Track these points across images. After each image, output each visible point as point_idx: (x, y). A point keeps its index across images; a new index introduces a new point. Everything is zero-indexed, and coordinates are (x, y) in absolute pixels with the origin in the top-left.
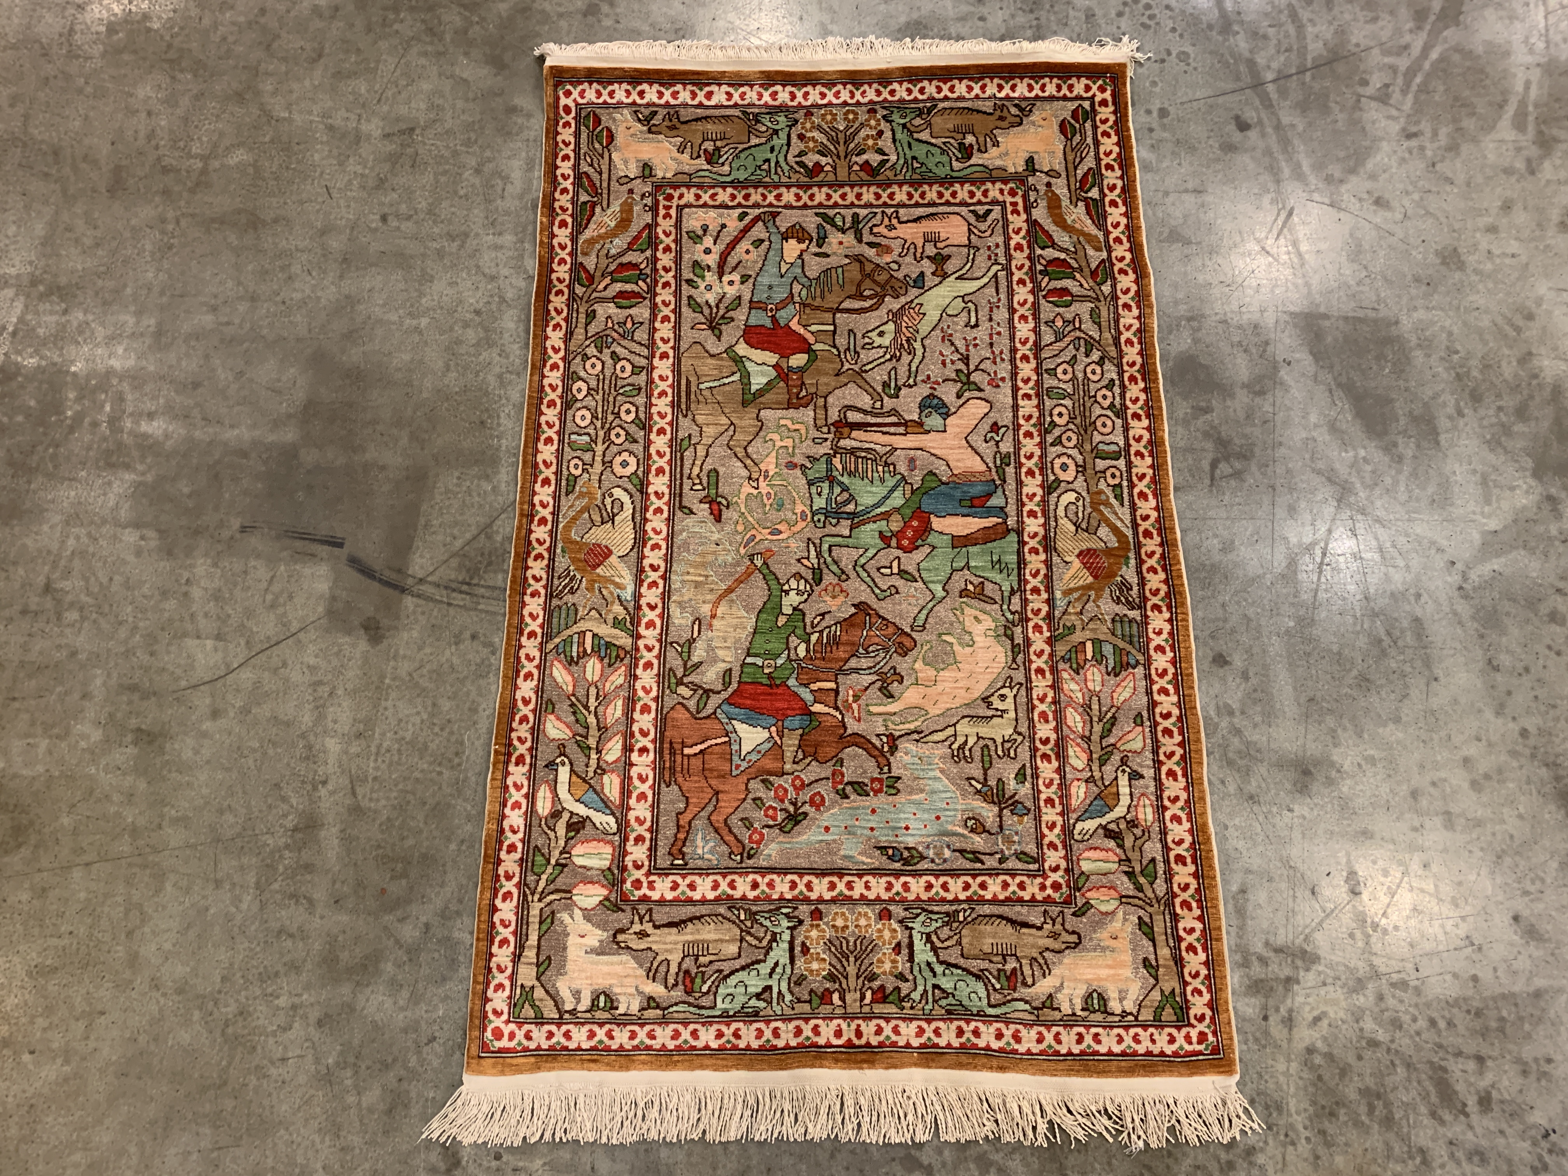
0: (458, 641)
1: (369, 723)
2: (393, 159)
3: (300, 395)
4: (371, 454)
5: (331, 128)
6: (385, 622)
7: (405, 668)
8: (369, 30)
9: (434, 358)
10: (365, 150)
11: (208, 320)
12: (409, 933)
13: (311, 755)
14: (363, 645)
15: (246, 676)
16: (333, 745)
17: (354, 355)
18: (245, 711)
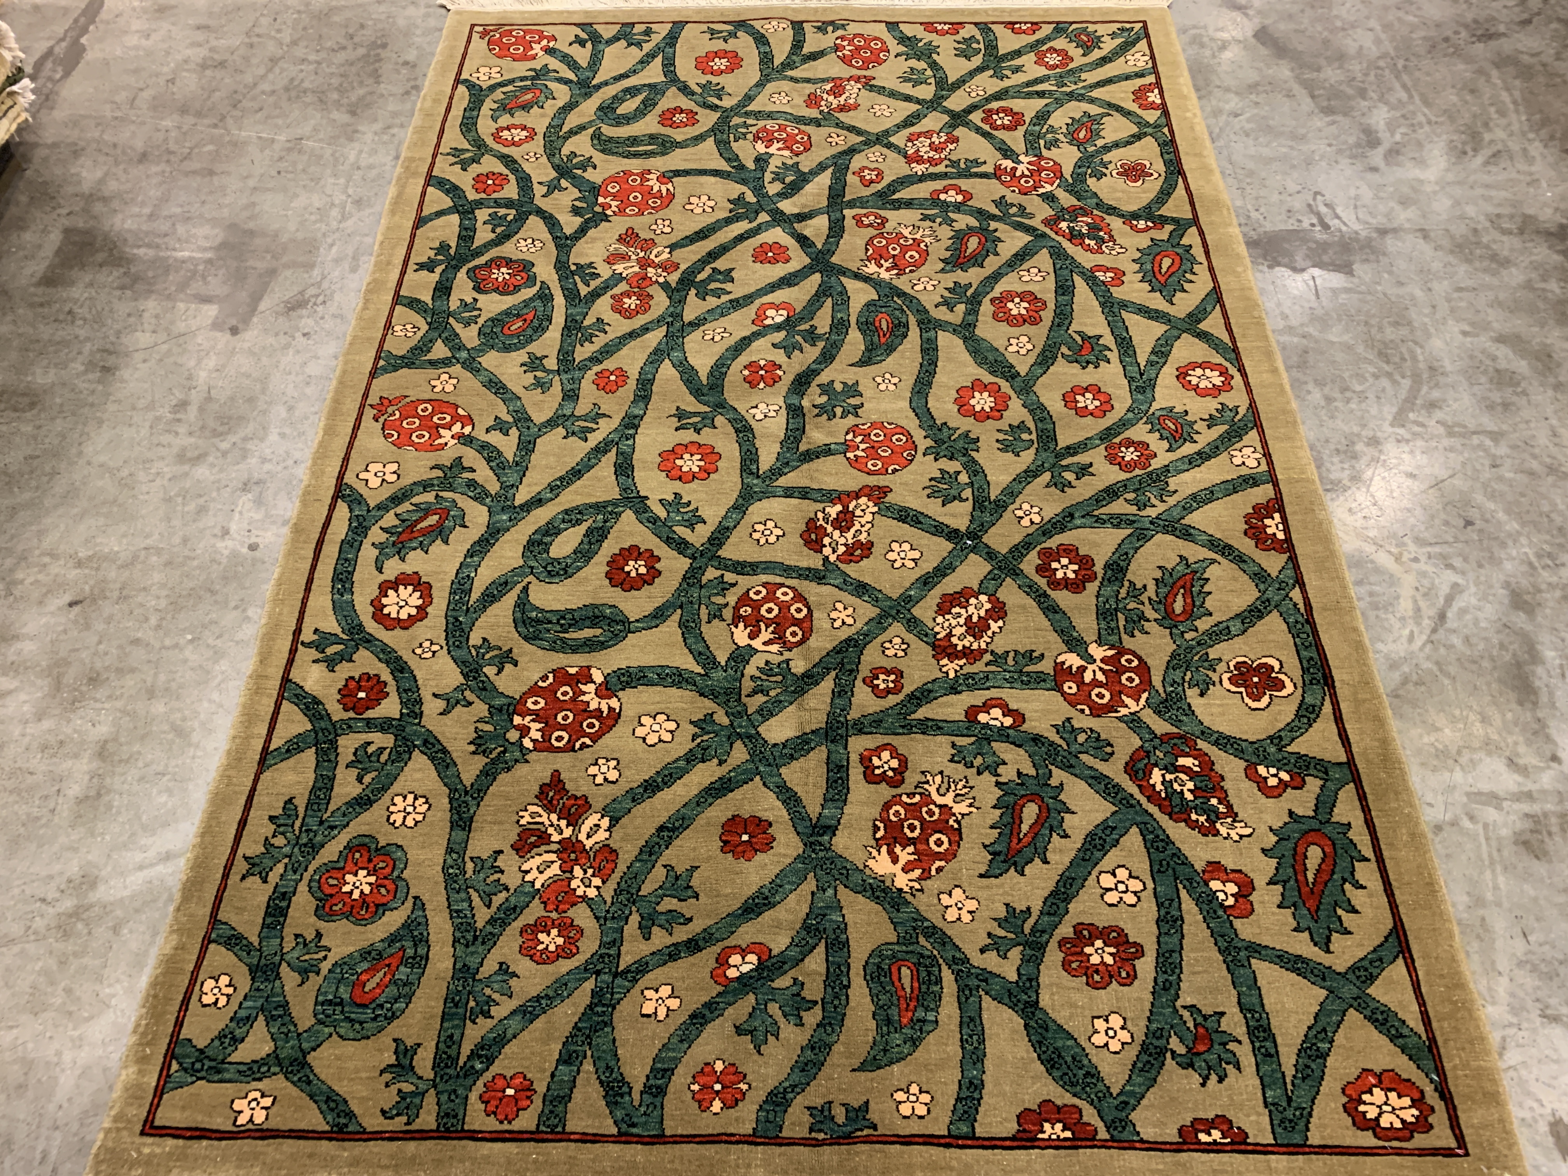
0: (277, 334)
1: (224, 366)
2: (289, 150)
3: (219, 240)
4: (251, 263)
5: (260, 138)
6: (240, 326)
7: (246, 345)
8: (289, 99)
9: (292, 226)
10: (277, 147)
11: (178, 210)
12: (224, 446)
13: (190, 378)
14: (228, 336)
15: (165, 347)
16: (203, 374)
17: (251, 225)
18: (161, 360)
